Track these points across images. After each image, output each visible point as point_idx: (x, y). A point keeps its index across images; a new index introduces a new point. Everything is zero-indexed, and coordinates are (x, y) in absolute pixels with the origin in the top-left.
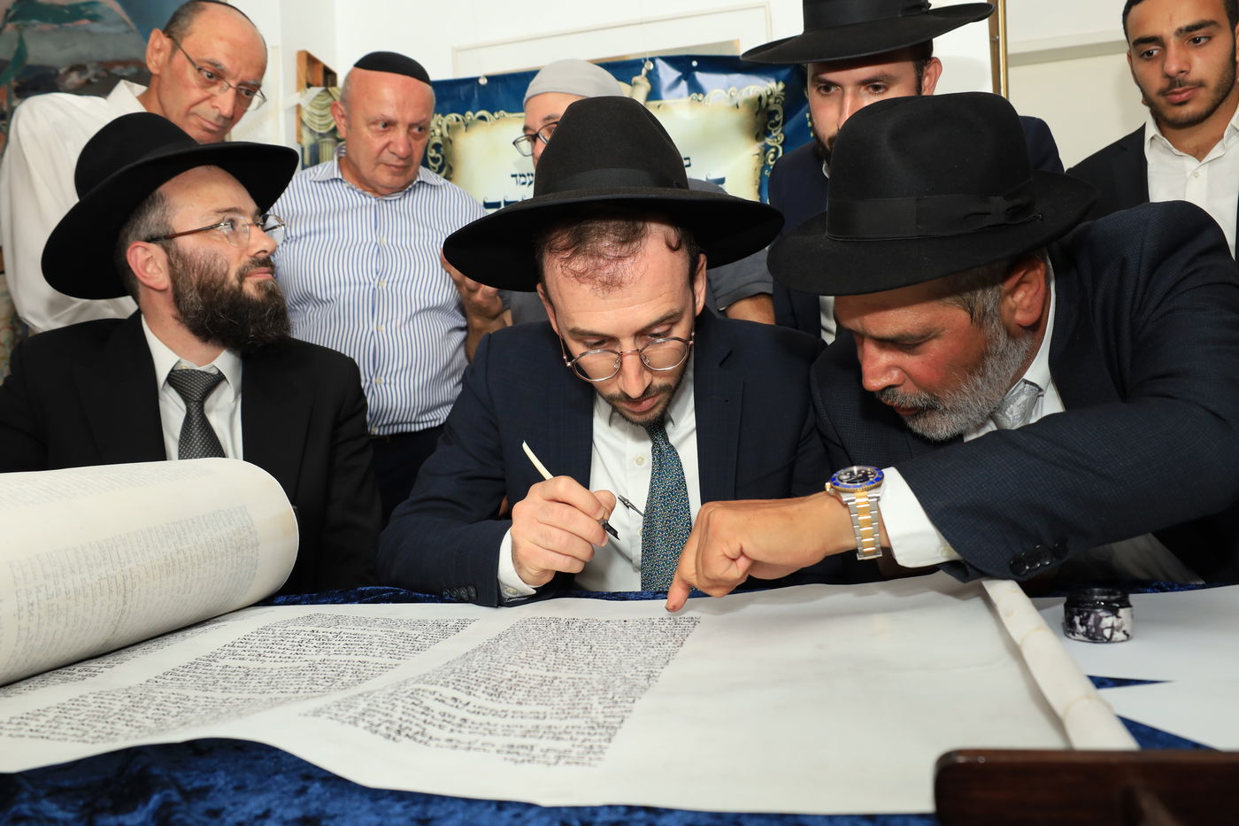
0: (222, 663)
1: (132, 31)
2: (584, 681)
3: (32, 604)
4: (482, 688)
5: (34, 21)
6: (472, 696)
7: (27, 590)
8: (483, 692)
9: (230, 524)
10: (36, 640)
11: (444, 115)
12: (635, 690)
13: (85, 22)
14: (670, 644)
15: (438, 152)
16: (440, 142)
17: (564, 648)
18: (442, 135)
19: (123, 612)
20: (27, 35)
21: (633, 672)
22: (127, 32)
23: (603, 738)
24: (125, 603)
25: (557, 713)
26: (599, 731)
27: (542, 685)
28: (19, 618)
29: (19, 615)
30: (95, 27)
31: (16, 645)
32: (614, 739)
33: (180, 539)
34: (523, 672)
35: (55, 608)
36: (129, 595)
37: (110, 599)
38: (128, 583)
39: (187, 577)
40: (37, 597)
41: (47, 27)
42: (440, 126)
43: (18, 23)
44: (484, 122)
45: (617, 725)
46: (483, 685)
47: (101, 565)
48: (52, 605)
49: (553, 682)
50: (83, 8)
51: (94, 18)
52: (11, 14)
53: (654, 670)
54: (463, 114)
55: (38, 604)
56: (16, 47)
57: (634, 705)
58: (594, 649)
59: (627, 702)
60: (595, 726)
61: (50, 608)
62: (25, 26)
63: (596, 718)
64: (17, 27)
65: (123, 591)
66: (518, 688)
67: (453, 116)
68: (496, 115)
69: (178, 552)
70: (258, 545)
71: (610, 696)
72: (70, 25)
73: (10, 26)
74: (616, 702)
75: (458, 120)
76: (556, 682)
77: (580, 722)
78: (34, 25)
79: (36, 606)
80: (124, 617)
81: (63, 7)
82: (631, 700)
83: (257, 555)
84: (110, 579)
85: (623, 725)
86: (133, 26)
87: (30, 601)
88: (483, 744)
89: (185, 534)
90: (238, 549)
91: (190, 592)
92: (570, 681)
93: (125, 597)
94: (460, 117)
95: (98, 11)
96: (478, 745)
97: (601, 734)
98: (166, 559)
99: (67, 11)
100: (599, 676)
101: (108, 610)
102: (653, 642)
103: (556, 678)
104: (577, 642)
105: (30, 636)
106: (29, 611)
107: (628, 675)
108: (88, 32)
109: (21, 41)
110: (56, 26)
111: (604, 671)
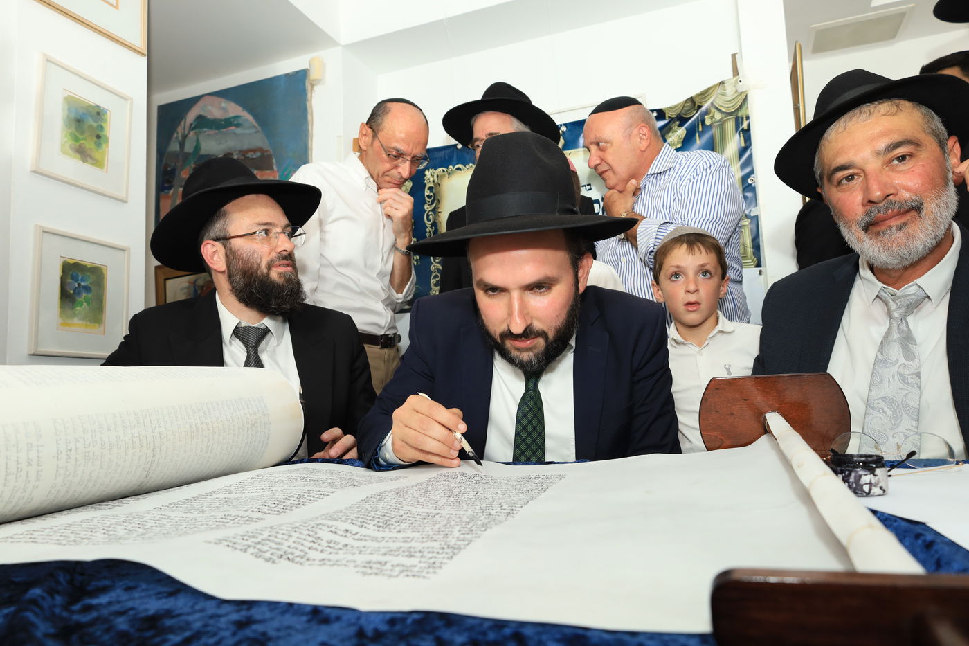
1: (259, 132)
2: (458, 516)
3: (70, 450)
4: (375, 522)
5: (206, 129)
6: (363, 528)
7: (66, 440)
8: (374, 525)
9: (248, 408)
10: (73, 476)
11: (435, 170)
12: (492, 523)
13: (233, 128)
14: (537, 491)
15: (431, 192)
16: (433, 185)
17: (457, 493)
18: (434, 181)
19: (153, 462)
20: (201, 138)
21: (499, 509)
22: (256, 132)
23: (446, 556)
24: (154, 455)
25: (423, 538)
26: (446, 550)
27: (425, 519)
28: (58, 459)
29: (58, 457)
30: (238, 131)
31: (55, 479)
32: (455, 558)
33: (205, 414)
34: (414, 510)
35: (91, 454)
36: (157, 450)
37: (140, 451)
38: (157, 443)
39: (209, 441)
40: (76, 445)
41: (212, 132)
42: (433, 176)
43: (197, 130)
44: (459, 171)
45: (462, 547)
46: (378, 520)
47: (134, 427)
48: (88, 452)
49: (434, 517)
50: (232, 120)
51: (238, 126)
52: (192, 126)
53: (514, 508)
54: (447, 168)
55: (76, 451)
56: (194, 145)
57: (484, 533)
58: (478, 494)
59: (480, 530)
60: (446, 547)
61: (87, 454)
62: (200, 132)
63: (450, 541)
64: (196, 134)
65: (152, 447)
66: (404, 521)
67: (441, 169)
68: (467, 166)
69: (202, 424)
70: (270, 424)
71: (469, 526)
72: (224, 130)
73: (192, 133)
74: (472, 530)
75: (444, 171)
76: (437, 517)
77: (436, 545)
78: (205, 132)
79: (73, 452)
80: (154, 465)
81: (221, 120)
82: (483, 529)
83: (269, 430)
84: (141, 437)
85: (468, 547)
86: (260, 129)
87: (69, 448)
88: (348, 561)
89: (209, 411)
91: (211, 452)
92: (448, 516)
93: (153, 451)
94: (445, 169)
95: (241, 121)
96: (344, 562)
97: (447, 553)
98: (191, 427)
99: (223, 123)
100: (472, 513)
101: (139, 460)
102: (525, 489)
103: (438, 514)
104: (468, 490)
105: (68, 473)
106: (67, 455)
107: (493, 512)
108: (234, 133)
109: (198, 141)
110: (217, 131)
111: (478, 508)
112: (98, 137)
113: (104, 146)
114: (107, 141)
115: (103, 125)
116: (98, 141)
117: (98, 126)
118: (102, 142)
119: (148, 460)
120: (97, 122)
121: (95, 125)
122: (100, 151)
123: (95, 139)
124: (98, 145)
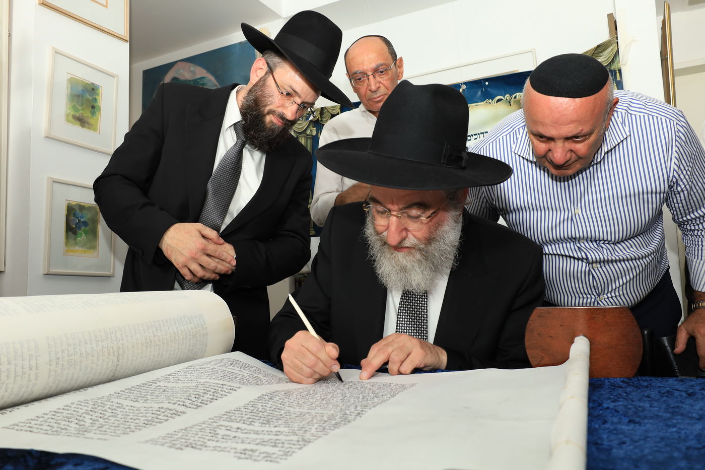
0: (158, 384)
24: (118, 361)
33: (157, 329)
36: (121, 357)
38: (121, 352)
89: (160, 327)
90: (194, 336)
93: (118, 357)
101: (108, 364)
112: (93, 107)
113: (97, 114)
114: (99, 109)
115: (96, 97)
116: (93, 110)
117: (93, 98)
118: (96, 111)
119: (114, 364)
120: (92, 96)
121: (90, 98)
122: (94, 118)
123: (91, 109)
124: (93, 113)
